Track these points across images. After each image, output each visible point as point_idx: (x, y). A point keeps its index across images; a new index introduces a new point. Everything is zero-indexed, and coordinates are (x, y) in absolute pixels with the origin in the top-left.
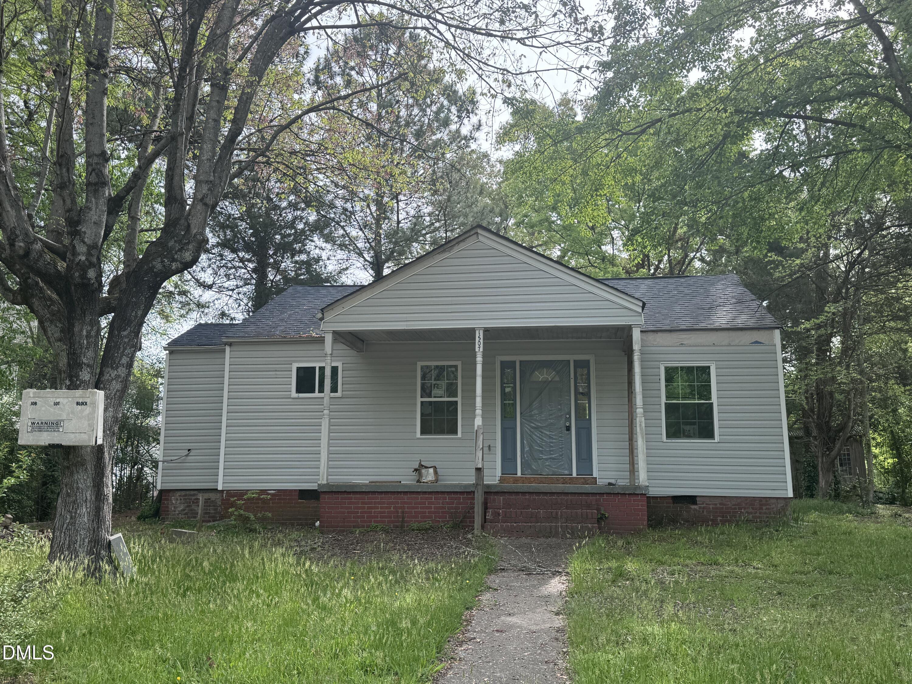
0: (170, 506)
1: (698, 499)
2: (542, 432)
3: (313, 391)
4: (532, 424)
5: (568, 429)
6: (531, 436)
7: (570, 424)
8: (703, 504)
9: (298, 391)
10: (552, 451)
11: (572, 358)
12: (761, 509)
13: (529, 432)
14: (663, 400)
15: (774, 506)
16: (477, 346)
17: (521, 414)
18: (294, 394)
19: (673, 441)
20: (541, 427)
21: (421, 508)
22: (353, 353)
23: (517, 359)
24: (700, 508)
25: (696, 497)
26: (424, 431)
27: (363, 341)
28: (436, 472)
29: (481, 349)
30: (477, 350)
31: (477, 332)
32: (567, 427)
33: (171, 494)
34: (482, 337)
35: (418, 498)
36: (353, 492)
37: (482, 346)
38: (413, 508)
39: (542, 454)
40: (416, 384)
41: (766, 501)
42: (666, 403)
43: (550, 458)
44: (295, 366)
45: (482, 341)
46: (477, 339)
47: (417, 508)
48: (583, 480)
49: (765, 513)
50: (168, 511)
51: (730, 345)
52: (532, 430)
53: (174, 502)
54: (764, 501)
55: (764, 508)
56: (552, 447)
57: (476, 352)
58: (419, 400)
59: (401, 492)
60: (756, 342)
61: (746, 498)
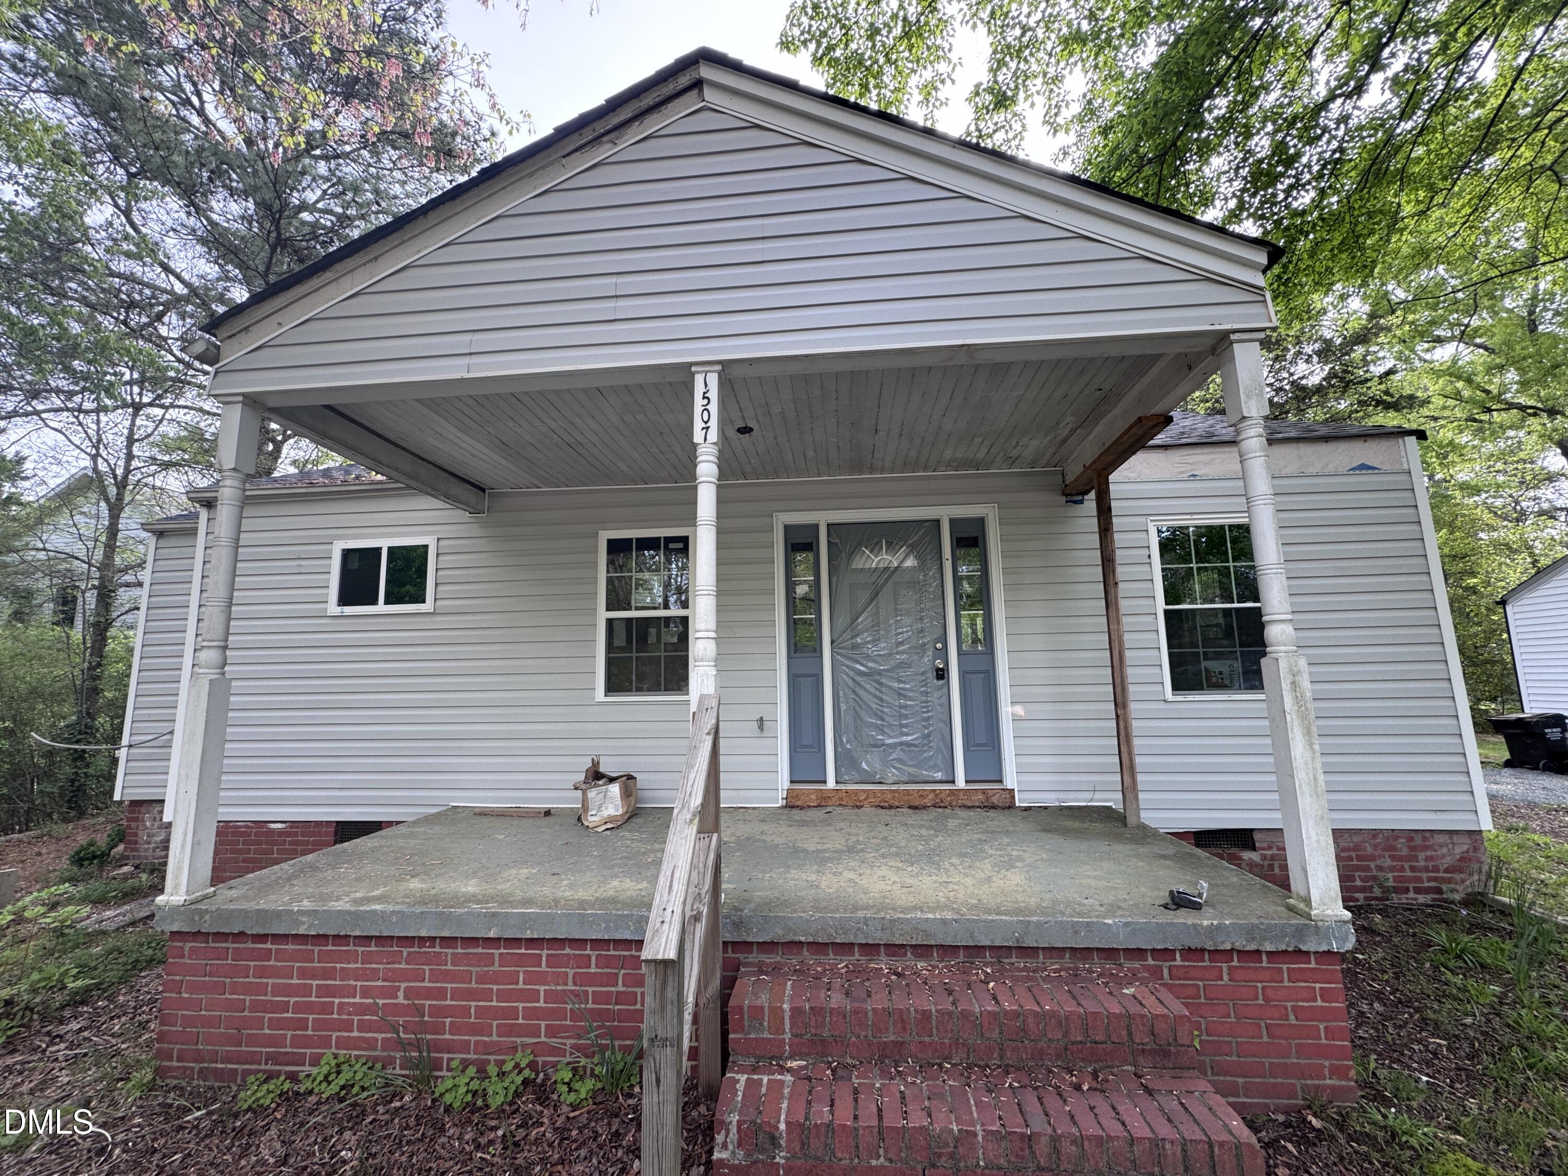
0: (140, 833)
1: (1257, 836)
2: (881, 684)
3: (373, 601)
4: (858, 666)
5: (942, 674)
6: (854, 691)
7: (947, 663)
8: (1270, 848)
9: (344, 600)
10: (906, 726)
11: (945, 513)
12: (1415, 858)
13: (851, 683)
14: (1161, 605)
15: (1445, 850)
16: (698, 425)
17: (832, 642)
18: (333, 608)
19: (1190, 698)
20: (879, 673)
21: (502, 995)
22: (462, 515)
23: (822, 518)
24: (1264, 858)
25: (1252, 830)
26: (612, 687)
27: (483, 490)
28: (627, 793)
29: (713, 436)
30: (698, 437)
31: (699, 380)
32: (938, 670)
33: (143, 809)
34: (714, 394)
35: (489, 960)
36: (274, 936)
37: (714, 424)
38: (472, 995)
39: (883, 732)
40: (595, 581)
41: (1425, 839)
42: (1166, 612)
43: (901, 744)
44: (338, 547)
45: (714, 408)
46: (699, 402)
47: (486, 995)
48: (981, 797)
49: (1426, 869)
50: (136, 843)
51: (1302, 475)
52: (859, 679)
53: (148, 824)
54: (1418, 841)
55: (1421, 856)
56: (906, 717)
57: (695, 446)
58: (603, 615)
59: (432, 939)
60: (1363, 467)
61: (1375, 833)
